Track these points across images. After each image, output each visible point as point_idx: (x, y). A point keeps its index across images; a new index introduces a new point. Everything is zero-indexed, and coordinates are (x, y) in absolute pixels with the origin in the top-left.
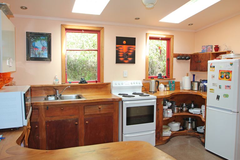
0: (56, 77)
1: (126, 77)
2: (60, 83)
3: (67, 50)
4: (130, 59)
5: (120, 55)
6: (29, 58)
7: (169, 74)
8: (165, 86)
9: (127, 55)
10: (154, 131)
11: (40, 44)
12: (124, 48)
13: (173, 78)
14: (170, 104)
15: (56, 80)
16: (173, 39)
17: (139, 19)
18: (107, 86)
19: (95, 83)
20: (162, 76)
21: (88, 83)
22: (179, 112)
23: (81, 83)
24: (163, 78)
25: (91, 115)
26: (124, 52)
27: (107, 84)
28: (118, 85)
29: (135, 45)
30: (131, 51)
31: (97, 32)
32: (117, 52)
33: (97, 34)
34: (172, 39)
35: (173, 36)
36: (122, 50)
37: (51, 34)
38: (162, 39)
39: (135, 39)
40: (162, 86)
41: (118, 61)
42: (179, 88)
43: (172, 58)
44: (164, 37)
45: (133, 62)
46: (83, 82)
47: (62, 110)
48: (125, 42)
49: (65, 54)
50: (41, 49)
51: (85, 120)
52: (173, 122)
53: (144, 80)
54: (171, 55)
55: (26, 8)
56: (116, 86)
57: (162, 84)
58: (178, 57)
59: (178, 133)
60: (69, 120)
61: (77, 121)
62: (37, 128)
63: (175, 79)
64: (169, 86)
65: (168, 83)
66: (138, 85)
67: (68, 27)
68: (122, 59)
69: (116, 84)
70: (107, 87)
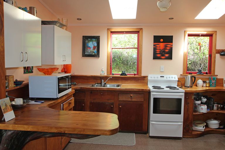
0: (103, 70)
1: (163, 72)
2: (106, 75)
3: (112, 49)
4: (167, 55)
5: (157, 52)
6: (84, 55)
7: (211, 70)
8: (204, 82)
9: (164, 51)
10: (182, 123)
11: (91, 44)
12: (161, 45)
13: (216, 74)
14: (204, 100)
15: (103, 72)
16: (216, 34)
17: (173, 18)
18: (144, 78)
19: (134, 76)
20: (201, 72)
21: (128, 76)
22: (219, 109)
23: (121, 75)
24: (203, 74)
25: (124, 101)
26: (161, 49)
27: (144, 77)
28: (153, 79)
29: (172, 42)
30: (168, 48)
31: (137, 32)
32: (155, 49)
33: (137, 34)
34: (214, 36)
35: (216, 31)
36: (159, 47)
37: (99, 36)
38: (203, 35)
39: (172, 37)
40: (200, 82)
41: (155, 57)
42: (222, 85)
43: (214, 54)
44: (205, 33)
45: (170, 58)
46: (123, 74)
47: (101, 94)
48: (162, 40)
49: (110, 52)
50: (92, 48)
51: (119, 105)
52: (212, 119)
53: (181, 75)
54: (213, 52)
55: (81, 19)
56: (151, 79)
57: (200, 80)
58: (221, 53)
59: (216, 131)
60: (107, 103)
61: (113, 104)
62: (83, 106)
63: (217, 75)
64: (209, 83)
65: (208, 79)
66: (173, 79)
67: (113, 30)
68: (159, 55)
69: (152, 78)
70: (144, 80)
